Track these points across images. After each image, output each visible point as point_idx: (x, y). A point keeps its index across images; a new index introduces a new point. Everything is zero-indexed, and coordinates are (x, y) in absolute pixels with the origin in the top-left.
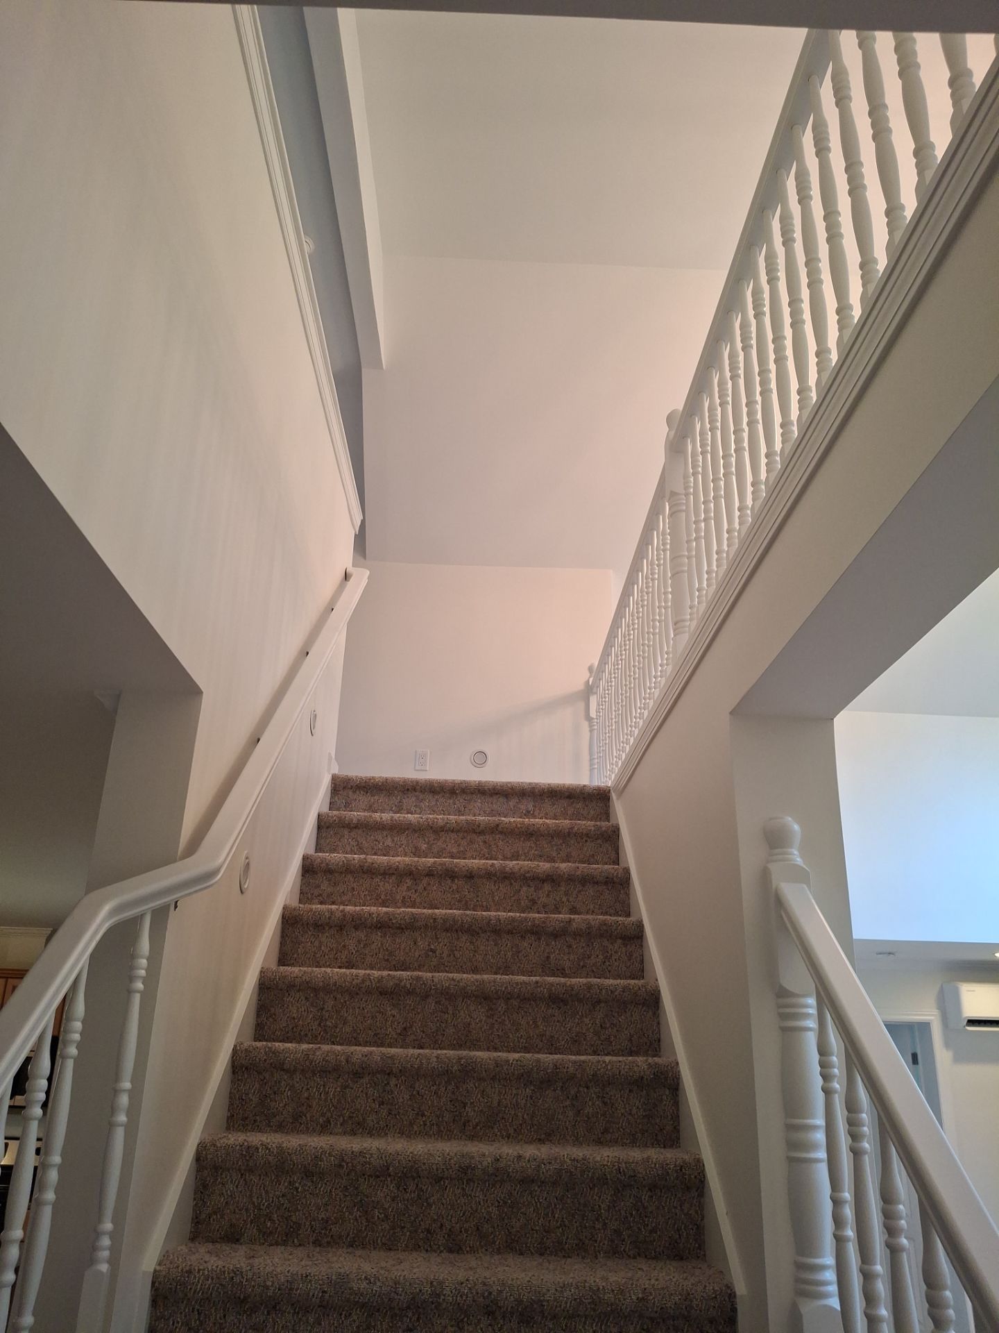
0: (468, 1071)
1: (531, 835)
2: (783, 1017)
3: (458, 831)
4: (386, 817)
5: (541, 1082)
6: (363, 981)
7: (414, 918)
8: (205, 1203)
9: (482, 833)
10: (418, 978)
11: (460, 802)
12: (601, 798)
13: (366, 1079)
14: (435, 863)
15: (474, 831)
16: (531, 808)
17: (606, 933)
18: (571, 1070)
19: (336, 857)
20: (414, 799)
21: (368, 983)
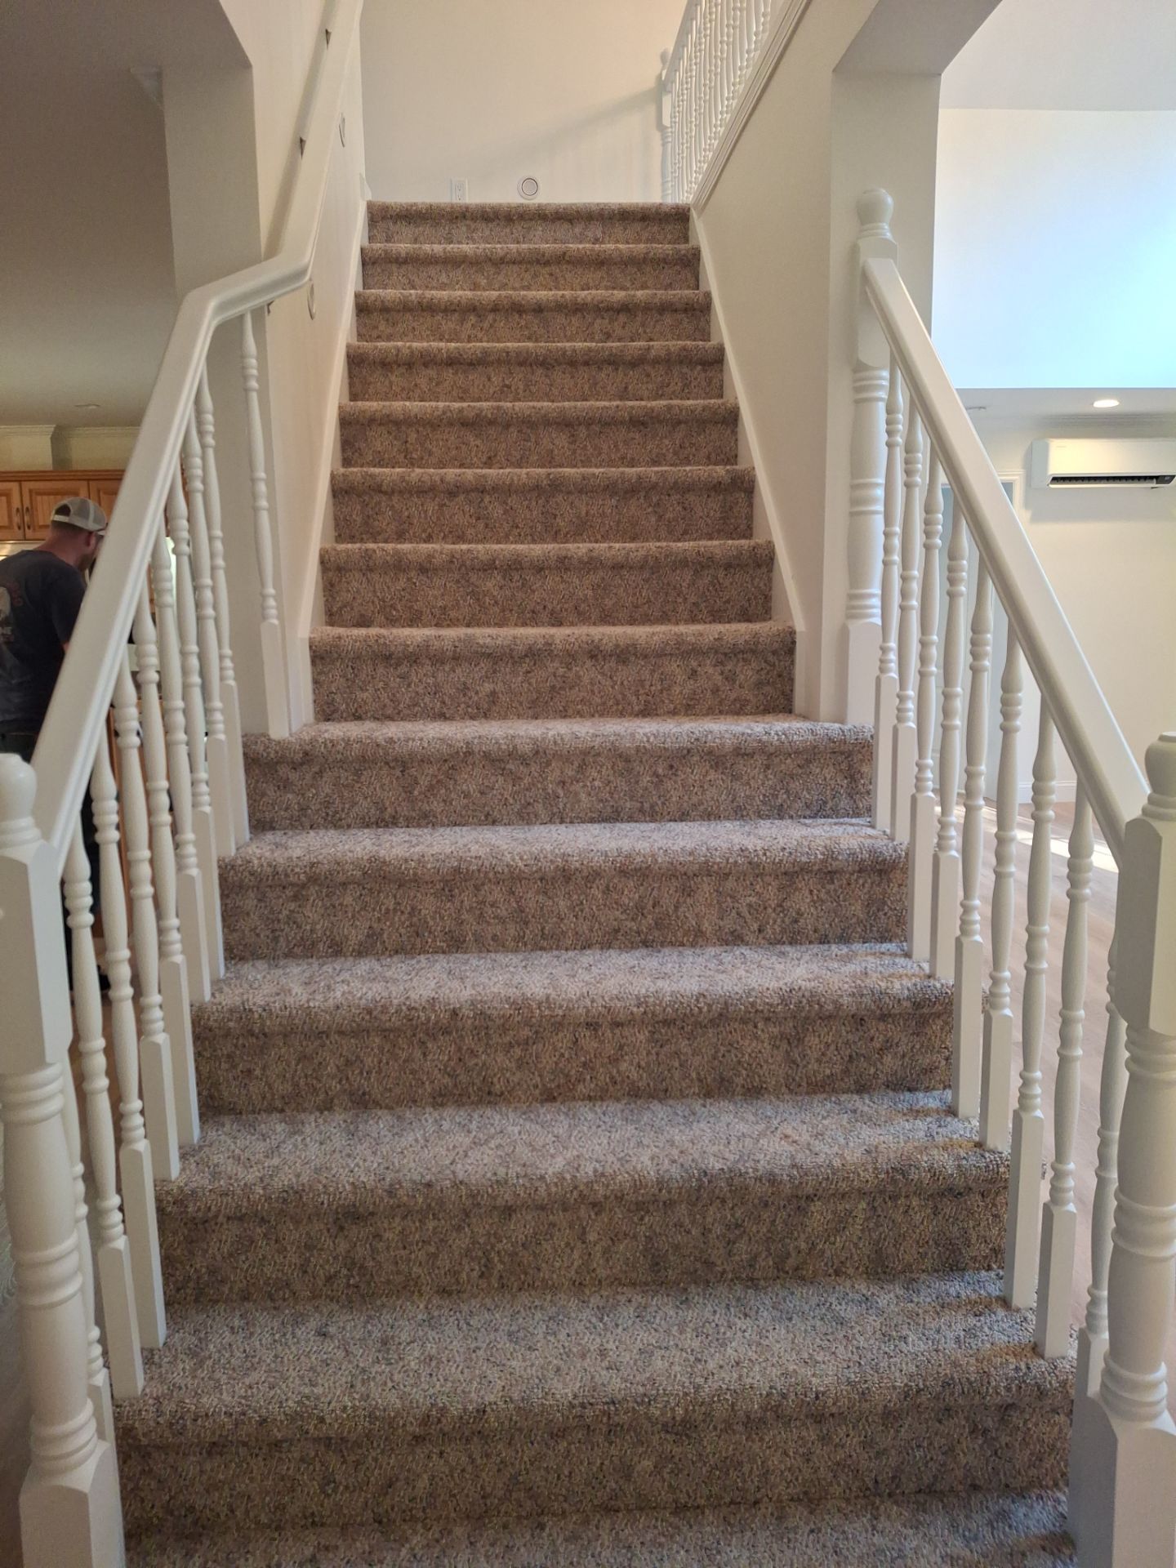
0: (556, 486)
1: (602, 263)
2: (858, 390)
3: (520, 263)
4: (438, 248)
5: (626, 493)
6: (444, 413)
7: (485, 352)
8: (334, 598)
9: (547, 263)
10: (499, 408)
11: (518, 229)
12: (679, 217)
13: (462, 497)
14: (500, 296)
15: (538, 262)
16: (599, 235)
17: (685, 359)
18: (654, 479)
19: (391, 294)
20: (464, 229)
21: (449, 414)
